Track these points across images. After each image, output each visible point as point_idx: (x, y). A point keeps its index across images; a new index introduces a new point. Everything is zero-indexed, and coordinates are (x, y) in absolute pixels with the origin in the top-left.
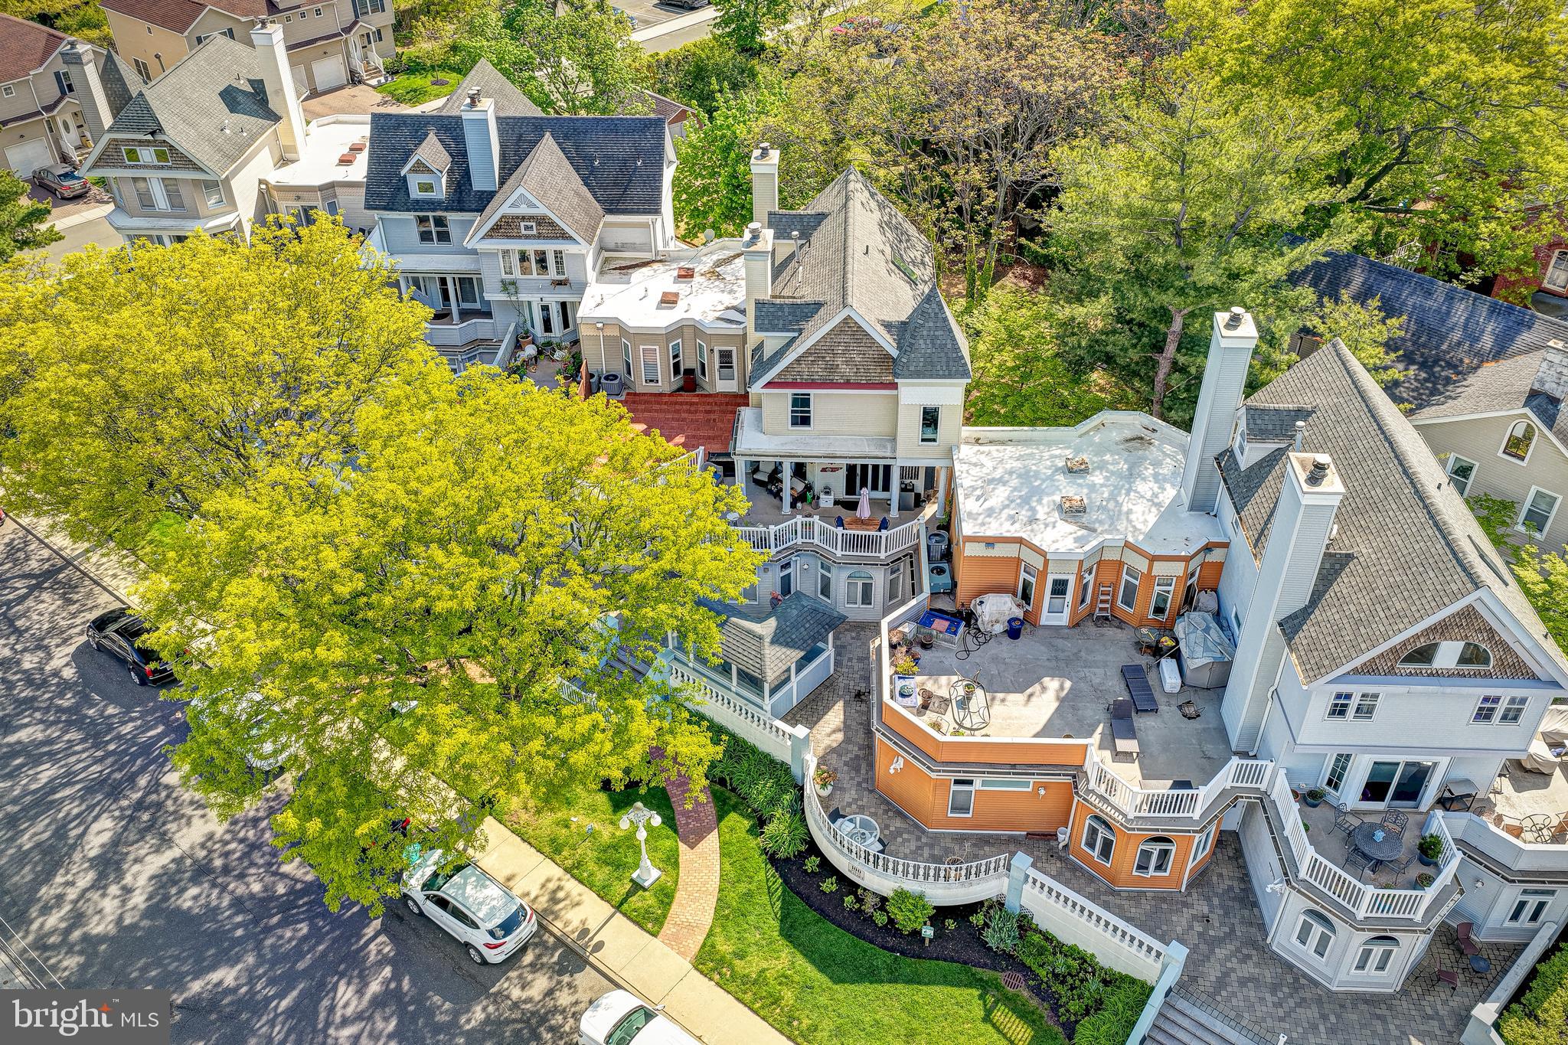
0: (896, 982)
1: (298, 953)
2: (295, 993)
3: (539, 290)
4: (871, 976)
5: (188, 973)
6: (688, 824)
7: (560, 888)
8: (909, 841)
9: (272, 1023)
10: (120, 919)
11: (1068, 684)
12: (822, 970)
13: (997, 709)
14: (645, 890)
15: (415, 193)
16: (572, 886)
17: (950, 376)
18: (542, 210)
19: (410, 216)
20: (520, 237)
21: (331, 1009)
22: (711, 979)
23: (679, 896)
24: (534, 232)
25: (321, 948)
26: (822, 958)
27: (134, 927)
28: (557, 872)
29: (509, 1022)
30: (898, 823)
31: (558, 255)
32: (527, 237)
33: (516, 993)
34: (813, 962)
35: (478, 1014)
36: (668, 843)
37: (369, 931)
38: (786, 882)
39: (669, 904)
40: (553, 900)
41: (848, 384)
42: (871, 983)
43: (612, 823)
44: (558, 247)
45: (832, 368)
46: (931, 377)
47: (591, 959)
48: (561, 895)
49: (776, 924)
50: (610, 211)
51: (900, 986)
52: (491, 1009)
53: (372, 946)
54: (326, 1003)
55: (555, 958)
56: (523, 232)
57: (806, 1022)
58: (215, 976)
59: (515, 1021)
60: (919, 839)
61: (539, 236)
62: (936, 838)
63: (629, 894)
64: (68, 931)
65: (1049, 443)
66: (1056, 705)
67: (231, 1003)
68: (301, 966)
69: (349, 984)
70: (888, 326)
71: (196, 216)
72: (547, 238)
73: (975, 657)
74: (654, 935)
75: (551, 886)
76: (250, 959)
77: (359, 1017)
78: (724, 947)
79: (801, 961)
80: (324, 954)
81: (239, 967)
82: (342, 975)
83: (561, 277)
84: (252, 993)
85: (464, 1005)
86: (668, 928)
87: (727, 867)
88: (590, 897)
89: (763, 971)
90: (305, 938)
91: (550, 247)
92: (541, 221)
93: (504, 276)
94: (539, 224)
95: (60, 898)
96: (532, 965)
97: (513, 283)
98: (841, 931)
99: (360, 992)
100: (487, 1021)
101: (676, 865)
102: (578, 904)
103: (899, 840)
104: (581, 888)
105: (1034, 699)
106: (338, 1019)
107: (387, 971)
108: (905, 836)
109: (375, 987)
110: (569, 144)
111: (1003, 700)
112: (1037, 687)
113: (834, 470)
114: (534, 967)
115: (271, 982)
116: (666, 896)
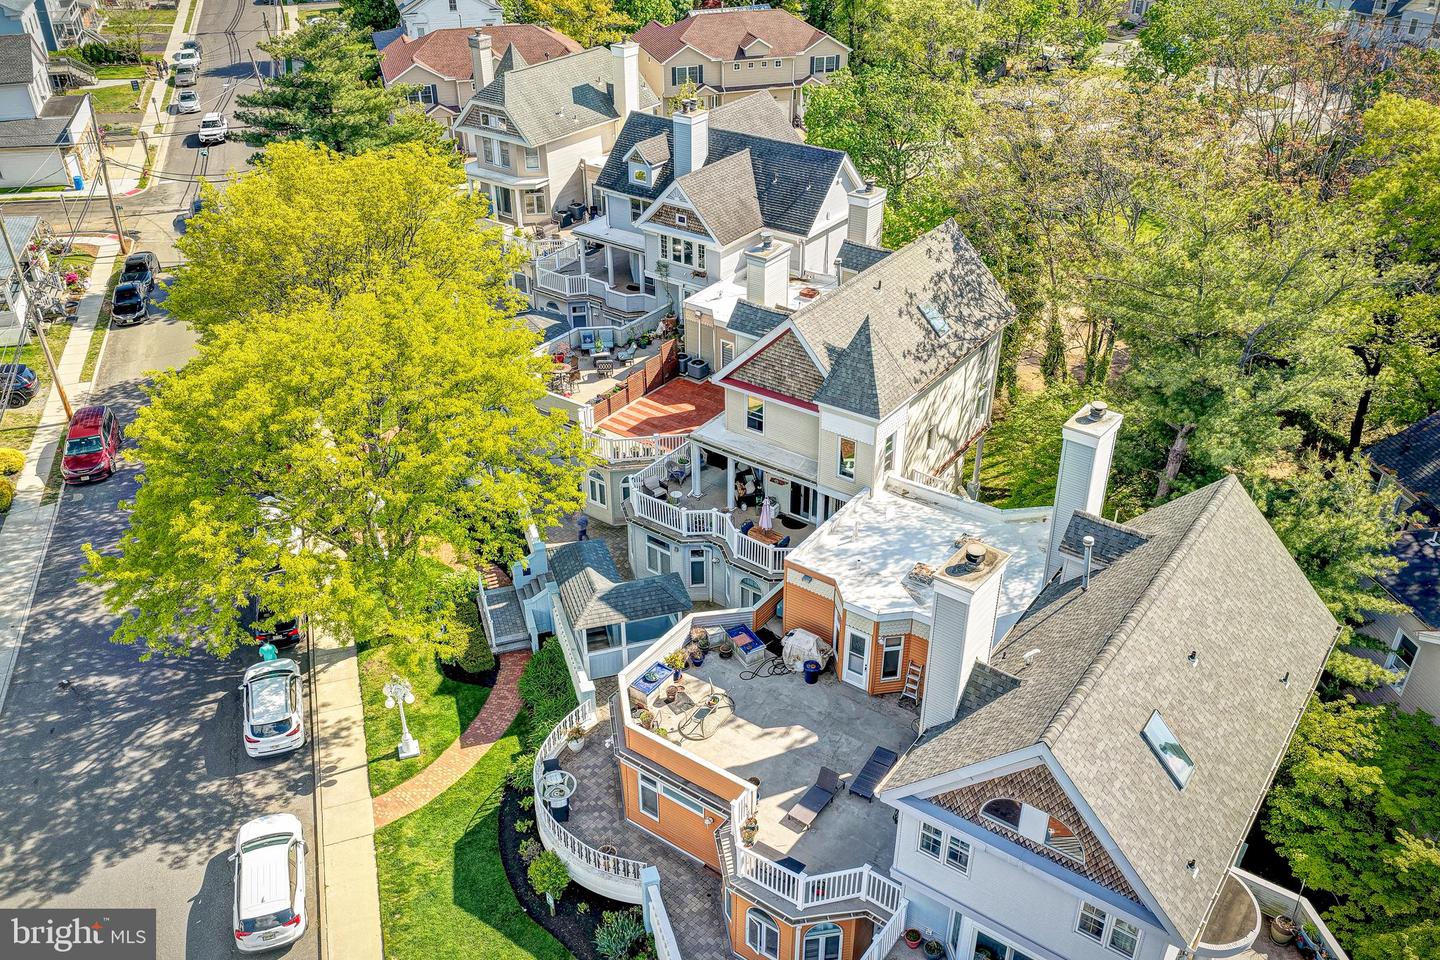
0: (499, 929)
1: (161, 689)
2: (134, 713)
3: (685, 278)
4: (485, 916)
5: (97, 670)
6: (479, 728)
7: (348, 729)
8: (602, 818)
9: (103, 725)
10: (101, 618)
11: (814, 739)
12: (456, 888)
13: (728, 730)
14: (398, 760)
15: (633, 180)
16: (358, 732)
17: (860, 411)
18: (689, 206)
19: (626, 197)
20: (674, 226)
21: (141, 735)
22: (376, 849)
23: (419, 778)
24: (685, 224)
25: (176, 692)
26: (465, 880)
27: (102, 626)
28: (358, 714)
29: (226, 803)
30: (609, 801)
31: (701, 248)
32: (680, 227)
33: (249, 787)
34: (456, 878)
35: (213, 787)
36: (448, 735)
37: (212, 697)
38: (501, 809)
39: (405, 779)
40: (336, 735)
41: (792, 400)
42: (481, 918)
43: (426, 701)
44: (703, 242)
45: (780, 379)
46: (844, 407)
47: (318, 790)
48: (344, 733)
49: (462, 834)
50: (768, 225)
51: (499, 935)
52: (224, 788)
53: (203, 708)
54: (142, 730)
55: (298, 776)
56: (677, 222)
57: (406, 920)
58: (106, 679)
59: (230, 804)
60: (612, 821)
61: (688, 229)
62: (629, 828)
63: (386, 757)
64: (71, 612)
65: (968, 517)
66: (782, 751)
67: (98, 701)
68: (154, 698)
69: (167, 724)
70: (831, 350)
71: (515, 175)
72: (693, 231)
73: (756, 683)
74: (373, 795)
75: (345, 724)
76: (134, 678)
77: (149, 748)
78: (409, 832)
79: (449, 873)
80: (174, 697)
81: (125, 680)
82: (169, 716)
83: (701, 270)
84: (113, 701)
85: (212, 774)
86: (387, 797)
87: (472, 775)
88: (362, 745)
89: (418, 864)
90: (175, 682)
91: (696, 241)
92: (691, 216)
93: (661, 259)
94: (689, 218)
95: (88, 590)
96: (279, 772)
97: (666, 266)
98: (501, 866)
99: (166, 733)
100: (214, 795)
101: (438, 754)
102: (349, 745)
103: (596, 814)
104: (362, 737)
105: (767, 738)
106: (138, 743)
107: (193, 729)
108: (604, 814)
109: (176, 735)
110: (760, 162)
111: (739, 726)
112: (782, 730)
113: (781, 483)
114: (280, 775)
115: (129, 700)
116: (409, 772)
